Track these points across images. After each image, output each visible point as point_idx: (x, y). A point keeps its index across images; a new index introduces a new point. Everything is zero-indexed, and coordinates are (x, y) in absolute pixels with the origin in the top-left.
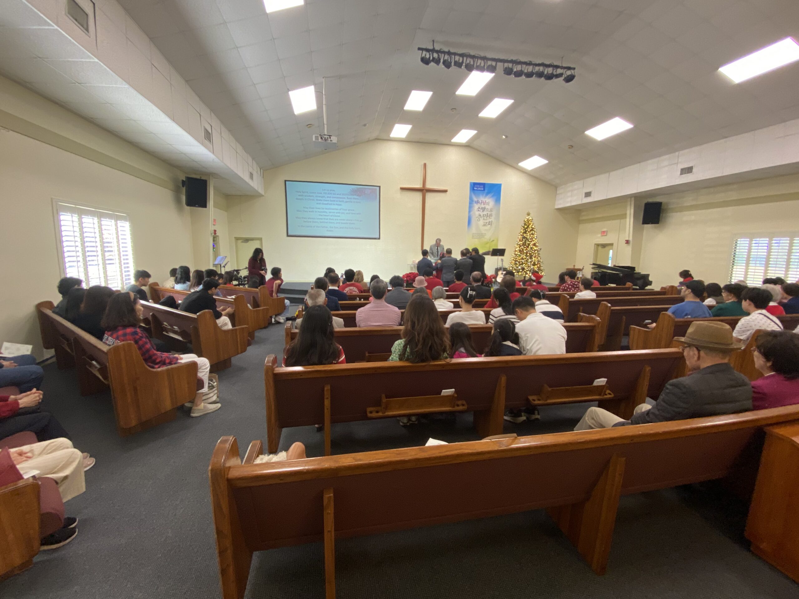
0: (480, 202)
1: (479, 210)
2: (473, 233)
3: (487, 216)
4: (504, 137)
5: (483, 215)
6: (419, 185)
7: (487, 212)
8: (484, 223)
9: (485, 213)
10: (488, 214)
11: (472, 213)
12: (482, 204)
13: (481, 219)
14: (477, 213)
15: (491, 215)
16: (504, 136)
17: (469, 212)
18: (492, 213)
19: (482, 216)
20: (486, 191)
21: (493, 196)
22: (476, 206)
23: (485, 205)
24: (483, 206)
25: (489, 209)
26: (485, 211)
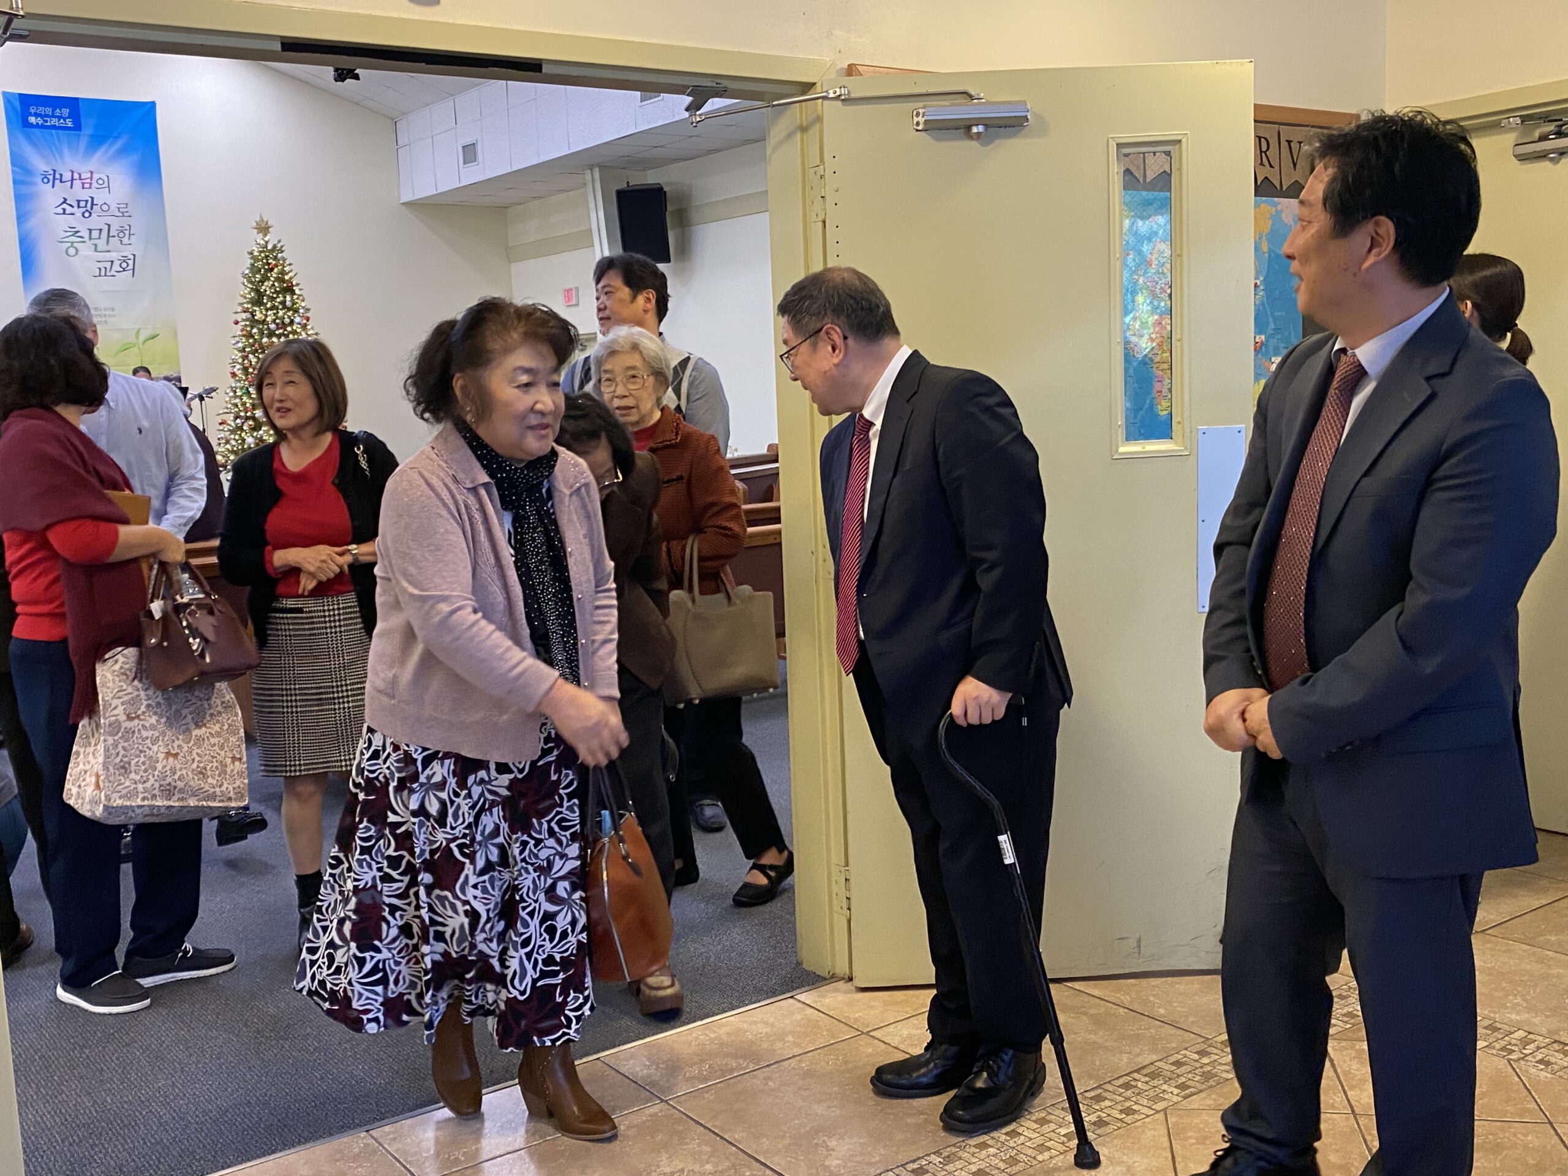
0: (67, 176)
1: (69, 210)
3: (109, 236)
5: (90, 230)
7: (109, 220)
8: (101, 265)
9: (96, 221)
10: (109, 226)
11: (32, 223)
12: (77, 184)
13: (85, 250)
14: (64, 222)
15: (126, 232)
17: (22, 218)
18: (130, 221)
19: (86, 234)
20: (87, 130)
21: (123, 152)
22: (50, 197)
23: (90, 188)
24: (85, 195)
25: (113, 206)
26: (94, 215)
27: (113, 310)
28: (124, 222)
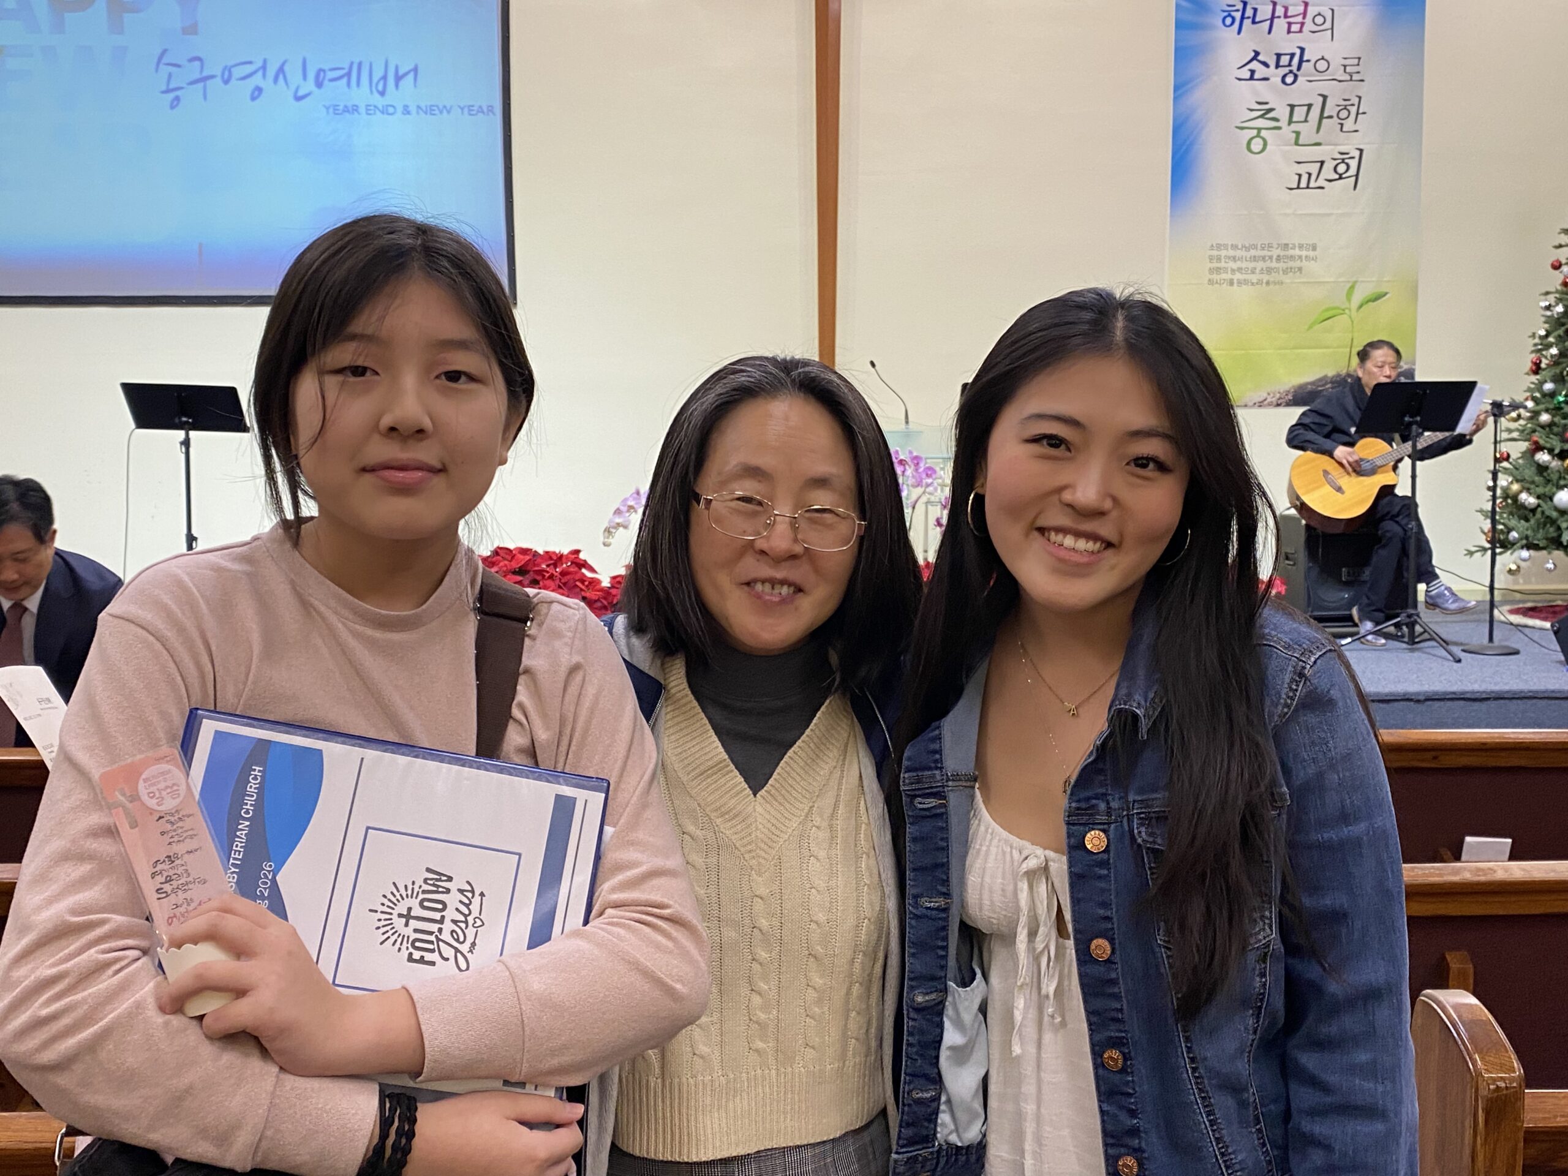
0: (1265, 12)
2: (1219, 247)
3: (1321, 117)
5: (1292, 107)
7: (1326, 88)
8: (1303, 169)
9: (1305, 90)
10: (1325, 97)
11: (1198, 96)
12: (1280, 24)
13: (1279, 142)
14: (1247, 94)
15: (1351, 108)
17: (1181, 88)
18: (1363, 90)
19: (1282, 113)
22: (1232, 49)
23: (1301, 31)
24: (1288, 45)
25: (1336, 62)
26: (1300, 79)
27: (1314, 248)
28: (1350, 90)
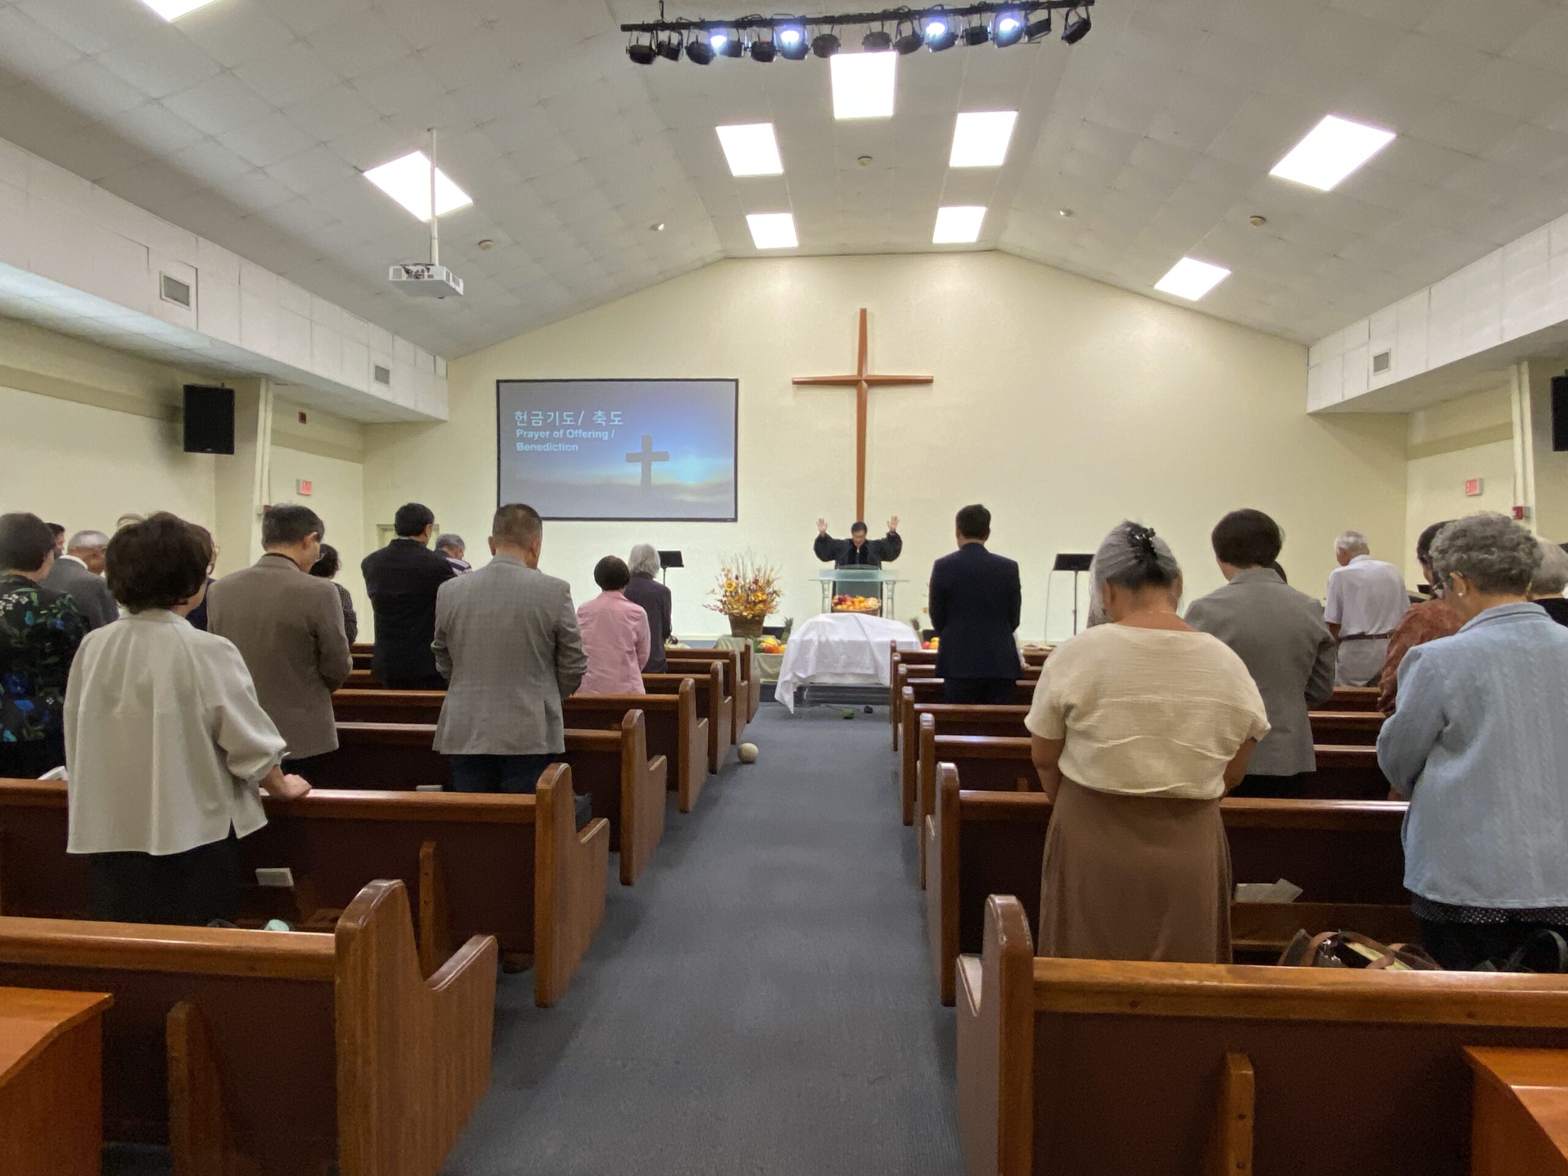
4: (1062, 213)
6: (848, 370)
16: (1063, 211)
